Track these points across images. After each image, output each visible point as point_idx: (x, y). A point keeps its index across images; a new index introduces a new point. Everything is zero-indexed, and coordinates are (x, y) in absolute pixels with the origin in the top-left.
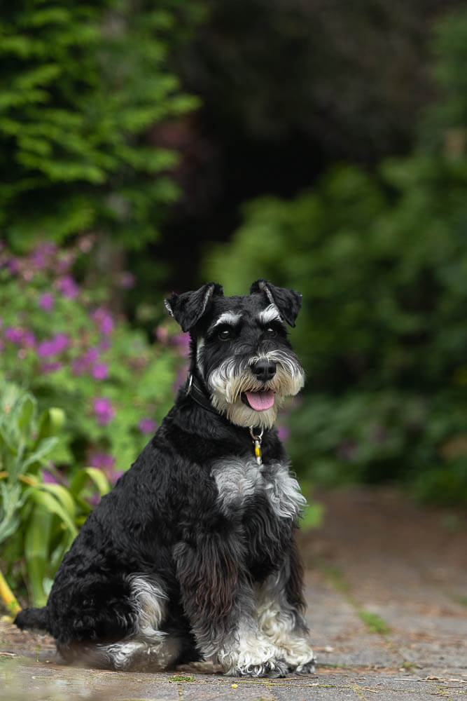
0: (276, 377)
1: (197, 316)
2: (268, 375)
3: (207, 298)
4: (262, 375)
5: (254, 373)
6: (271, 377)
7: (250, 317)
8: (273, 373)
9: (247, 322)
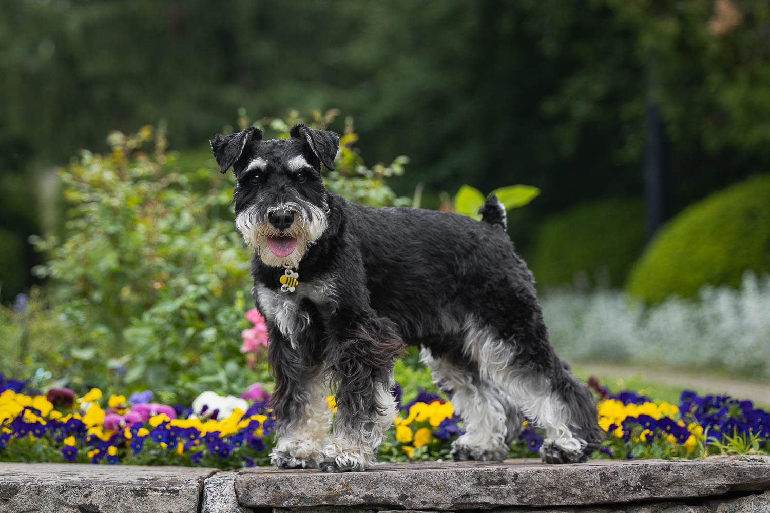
0: (293, 226)
1: (234, 159)
2: (285, 224)
3: (245, 142)
4: (279, 225)
5: (271, 223)
6: (288, 226)
7: (279, 163)
8: (290, 222)
9: (275, 169)
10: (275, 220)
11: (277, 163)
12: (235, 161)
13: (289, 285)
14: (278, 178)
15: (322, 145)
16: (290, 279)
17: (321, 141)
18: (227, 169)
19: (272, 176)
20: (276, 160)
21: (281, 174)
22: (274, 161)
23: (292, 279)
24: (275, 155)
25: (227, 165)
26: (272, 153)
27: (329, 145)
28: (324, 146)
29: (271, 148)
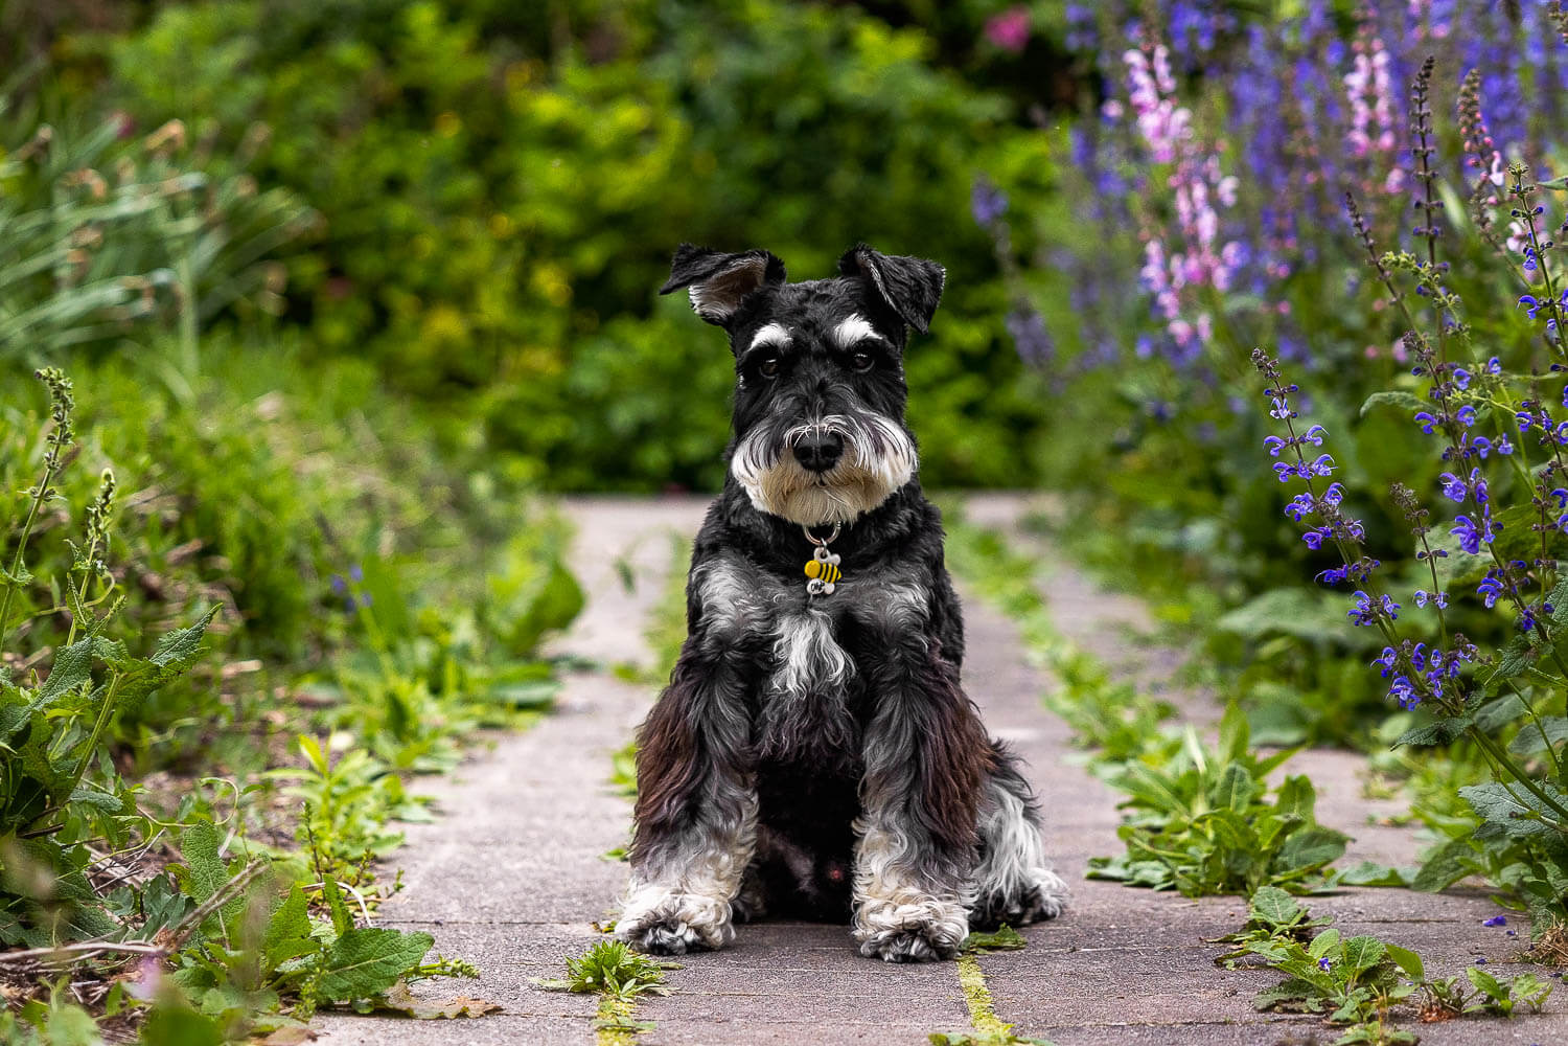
0: (841, 465)
2: (824, 461)
4: (812, 461)
6: (831, 466)
7: (816, 333)
8: (835, 457)
9: (808, 345)
10: (802, 453)
11: (812, 331)
13: (825, 578)
14: (814, 365)
15: (906, 285)
16: (827, 566)
17: (903, 276)
19: (803, 360)
20: (809, 326)
21: (819, 357)
22: (807, 329)
23: (830, 566)
24: (809, 316)
26: (802, 312)
27: (919, 284)
28: (910, 287)
29: (801, 301)
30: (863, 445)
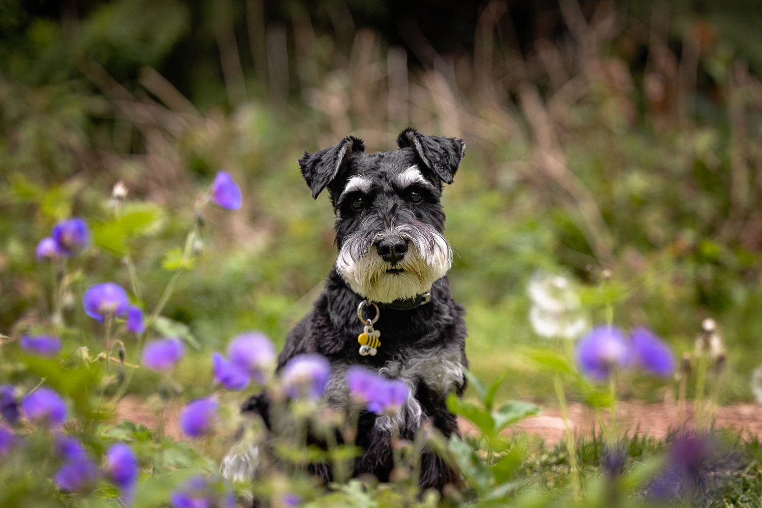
0: (409, 257)
1: (329, 178)
4: (389, 255)
5: (379, 254)
6: (401, 258)
7: (387, 180)
8: (403, 252)
9: (382, 187)
10: (383, 250)
11: (384, 179)
12: (331, 180)
13: (370, 345)
14: (386, 198)
16: (372, 338)
17: (438, 147)
18: (320, 192)
19: (379, 196)
20: (382, 176)
21: (390, 194)
22: (380, 177)
24: (382, 169)
25: (320, 186)
26: (377, 168)
27: (447, 152)
29: (377, 162)
30: (422, 244)
